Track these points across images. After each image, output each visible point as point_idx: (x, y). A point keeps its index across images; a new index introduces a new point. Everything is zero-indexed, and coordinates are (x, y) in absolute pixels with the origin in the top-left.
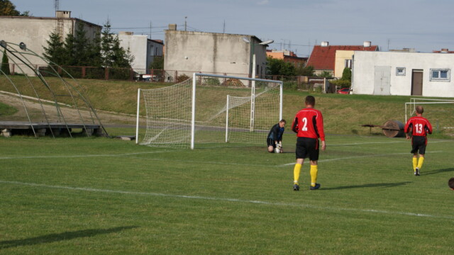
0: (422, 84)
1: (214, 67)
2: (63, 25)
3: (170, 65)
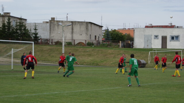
0: (166, 43)
1: (72, 37)
2: (5, 19)
3: (52, 37)
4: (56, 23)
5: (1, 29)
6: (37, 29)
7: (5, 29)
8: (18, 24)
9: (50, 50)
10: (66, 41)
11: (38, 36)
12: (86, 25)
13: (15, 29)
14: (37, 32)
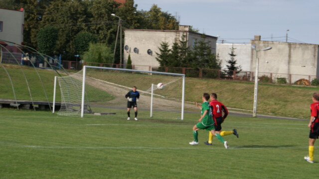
1: (289, 69)
2: (179, 36)
4: (261, 44)
5: (170, 52)
6: (234, 54)
7: (178, 53)
8: (198, 45)
9: (246, 91)
10: (277, 77)
11: (236, 66)
12: (313, 50)
13: (193, 54)
14: (235, 59)
